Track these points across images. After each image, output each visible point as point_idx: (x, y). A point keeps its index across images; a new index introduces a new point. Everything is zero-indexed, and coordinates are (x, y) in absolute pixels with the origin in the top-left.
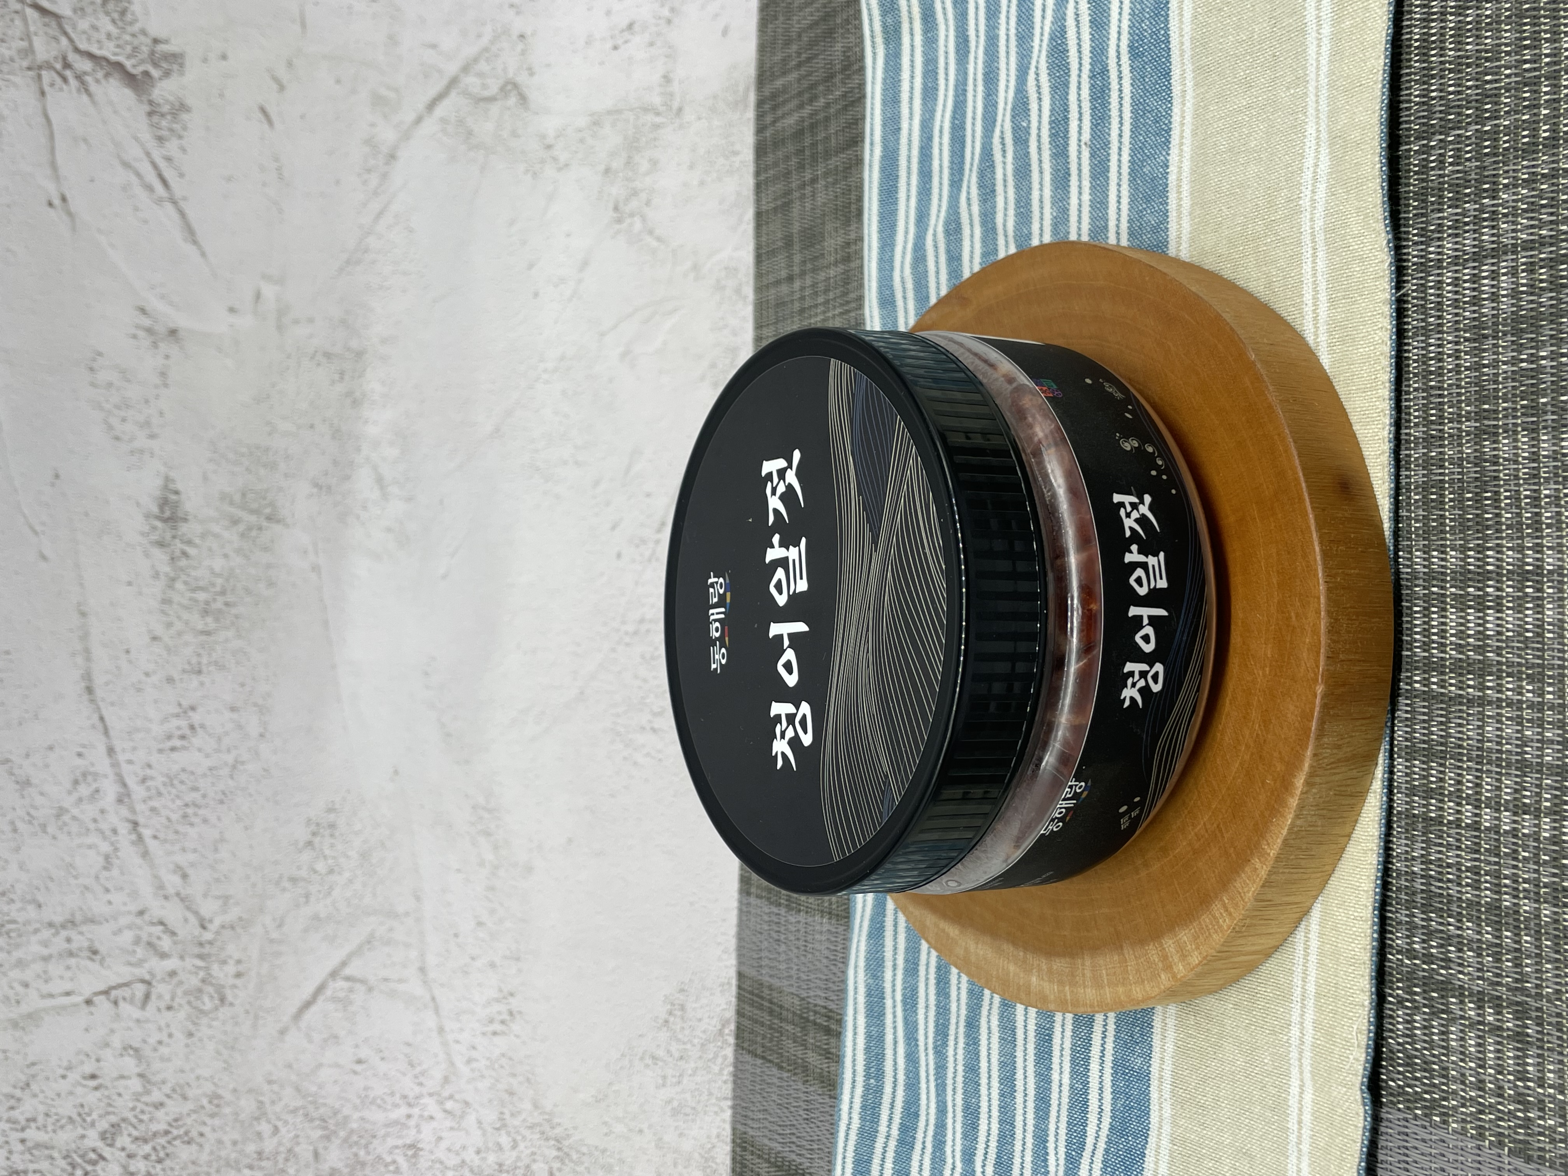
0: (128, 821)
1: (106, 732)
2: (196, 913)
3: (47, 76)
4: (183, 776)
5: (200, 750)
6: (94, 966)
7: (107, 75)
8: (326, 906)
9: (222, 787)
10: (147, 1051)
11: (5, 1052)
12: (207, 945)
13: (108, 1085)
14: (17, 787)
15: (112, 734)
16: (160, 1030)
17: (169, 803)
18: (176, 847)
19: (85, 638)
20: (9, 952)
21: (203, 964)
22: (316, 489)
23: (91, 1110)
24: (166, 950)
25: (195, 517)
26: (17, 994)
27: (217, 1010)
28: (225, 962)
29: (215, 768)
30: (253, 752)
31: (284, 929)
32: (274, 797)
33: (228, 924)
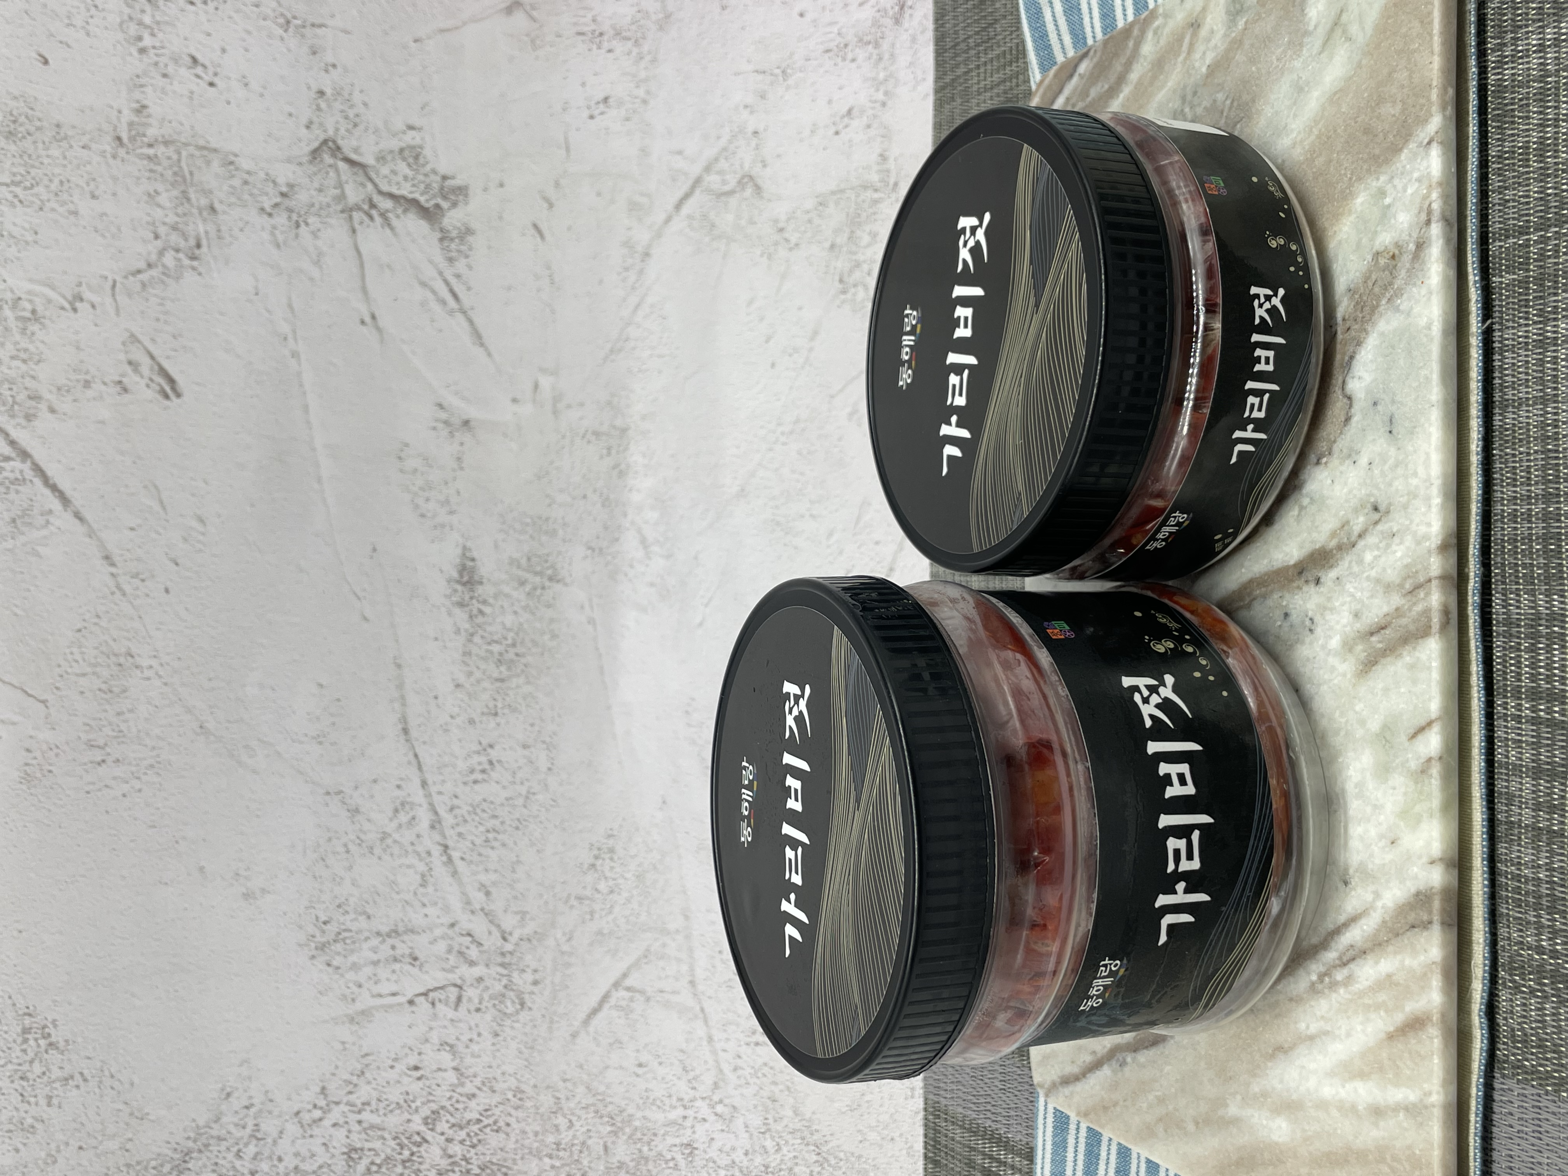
0: (439, 844)
1: (420, 768)
2: (498, 926)
3: (357, 216)
4: (485, 806)
5: (497, 783)
6: (415, 971)
7: (405, 211)
8: (608, 923)
9: (518, 816)
10: (460, 1048)
11: (343, 1043)
12: (508, 955)
13: (430, 1076)
14: (349, 814)
15: (425, 768)
16: (470, 1029)
17: (473, 830)
18: (481, 868)
19: (400, 686)
20: (345, 957)
21: (505, 972)
22: (590, 552)
23: (415, 1097)
24: (474, 958)
25: (489, 580)
26: (352, 993)
27: (517, 1012)
28: (523, 971)
29: (511, 798)
30: (542, 784)
31: (573, 942)
32: (561, 824)
33: (525, 937)
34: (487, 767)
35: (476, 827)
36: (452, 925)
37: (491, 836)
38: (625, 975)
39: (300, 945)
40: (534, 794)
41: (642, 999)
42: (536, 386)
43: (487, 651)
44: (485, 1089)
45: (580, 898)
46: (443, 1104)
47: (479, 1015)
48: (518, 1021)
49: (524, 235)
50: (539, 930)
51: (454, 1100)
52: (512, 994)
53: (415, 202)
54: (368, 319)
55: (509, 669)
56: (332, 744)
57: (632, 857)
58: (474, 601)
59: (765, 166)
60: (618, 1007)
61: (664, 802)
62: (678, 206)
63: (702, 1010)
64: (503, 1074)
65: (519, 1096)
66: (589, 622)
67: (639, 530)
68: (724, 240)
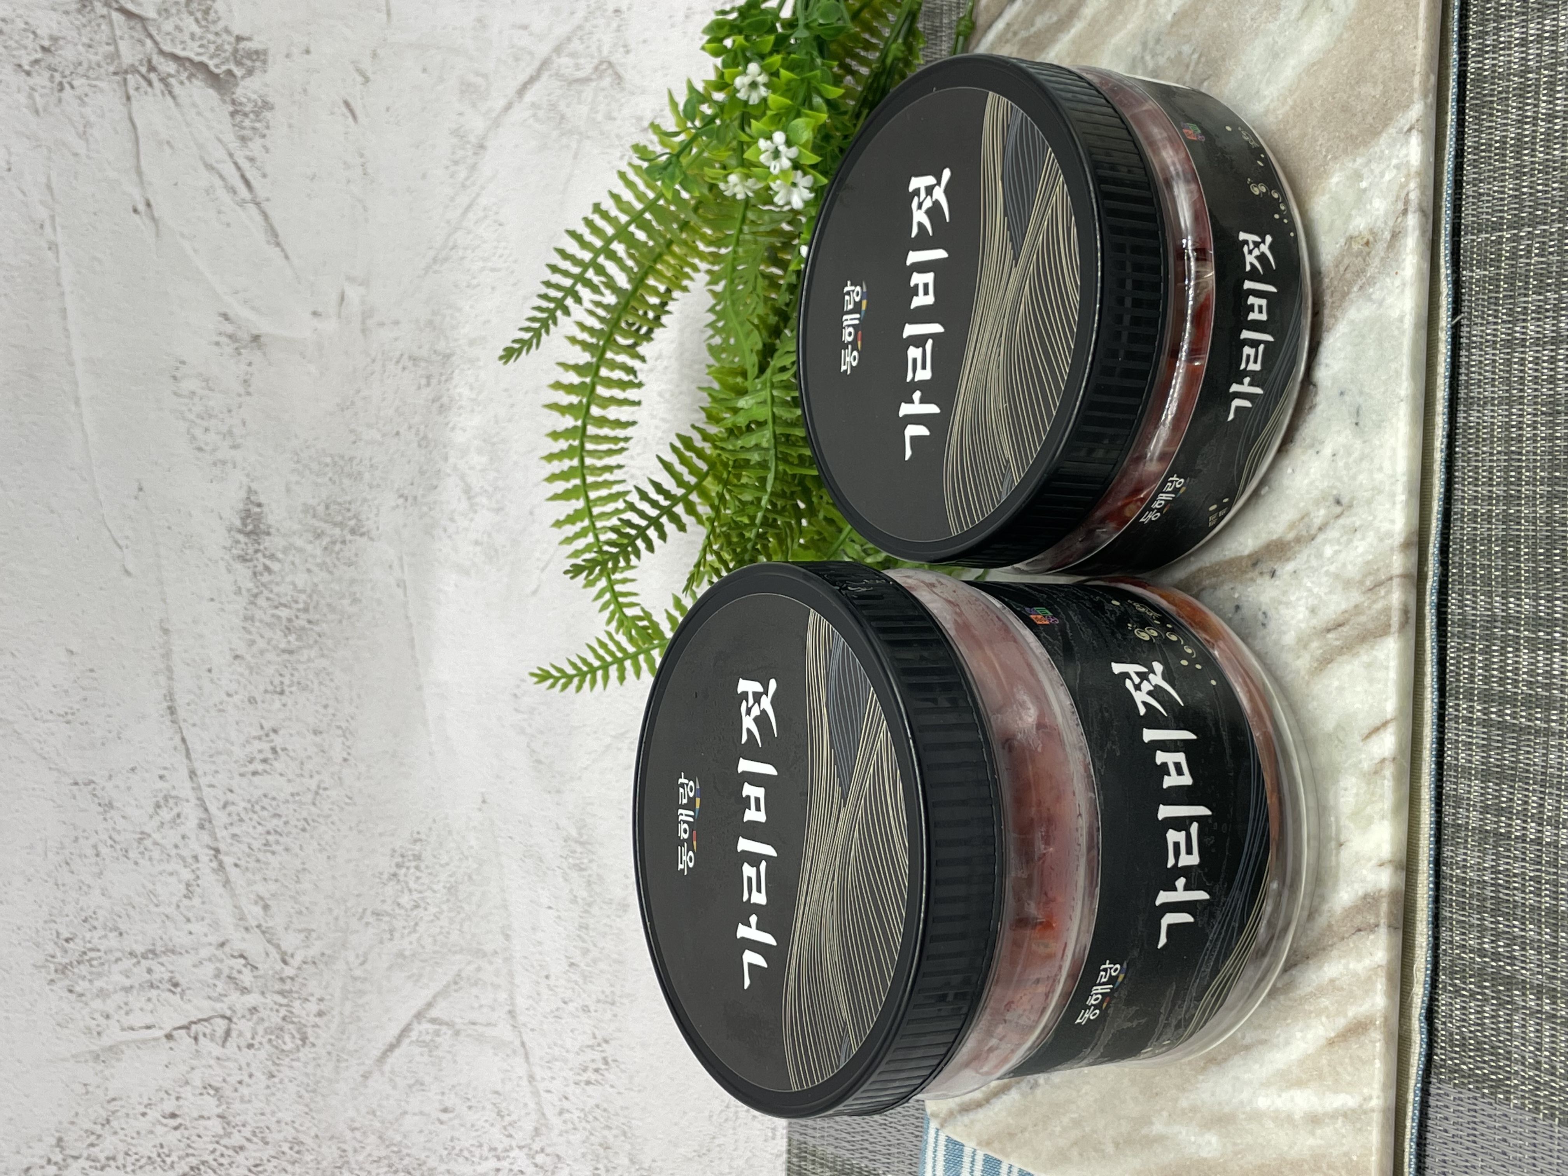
0: (209, 847)
1: (188, 754)
2: (278, 947)
3: (132, 79)
4: (265, 802)
5: (281, 775)
6: (174, 999)
7: (191, 77)
8: (411, 943)
9: (305, 814)
10: (228, 1091)
11: (85, 1085)
12: (289, 981)
13: (188, 1125)
14: (101, 809)
15: (193, 756)
16: (240, 1069)
17: (251, 830)
18: (258, 877)
19: (167, 656)
20: (90, 981)
21: (284, 1001)
22: (401, 501)
23: (171, 1151)
24: (247, 984)
25: (278, 530)
26: (98, 1025)
27: (298, 1050)
28: (307, 1000)
29: (298, 794)
30: (336, 777)
31: (368, 966)
32: (358, 825)
33: (309, 960)
34: (270, 756)
35: (254, 827)
36: (222, 945)
37: (271, 838)
38: (430, 1005)
39: (35, 966)
40: (325, 789)
41: (450, 1032)
42: (342, 298)
43: (273, 616)
44: (255, 1139)
45: (377, 914)
46: (203, 1159)
47: (253, 1051)
48: (298, 1060)
49: (332, 113)
50: (327, 952)
51: (218, 1153)
52: (291, 1027)
53: (203, 66)
54: (141, 207)
55: (299, 638)
56: (82, 724)
57: (441, 866)
58: (259, 555)
59: (628, 52)
60: (419, 1043)
61: (484, 802)
62: (522, 90)
63: (523, 1044)
64: (278, 1122)
65: (296, 1148)
66: (398, 586)
67: (463, 477)
68: (576, 137)
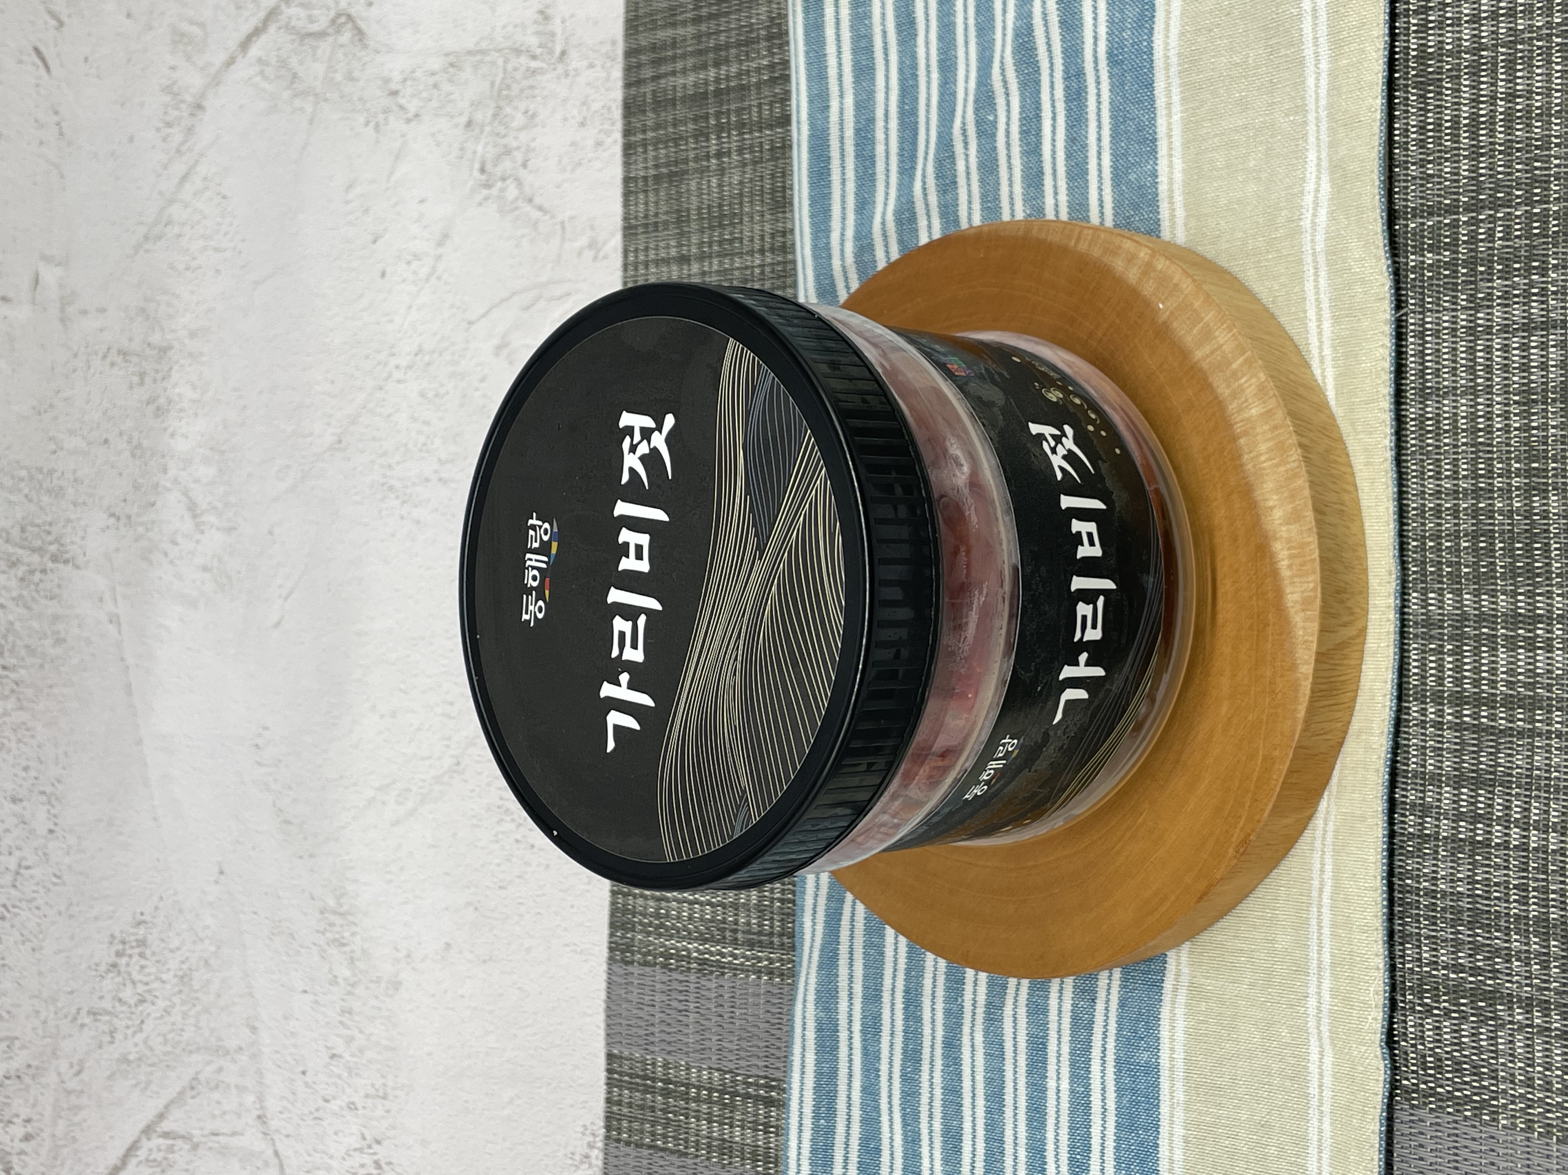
8: (136, 1045)
22: (112, 520)
28: (10, 1122)
30: (40, 853)
31: (84, 1076)
32: (68, 909)
33: (13, 1074)
38: (161, 1116)
40: (28, 868)
42: (36, 281)
45: (93, 1013)
49: (20, 62)
50: (35, 1063)
57: (172, 951)
59: (370, 5)
60: (150, 1162)
61: (221, 873)
62: (245, 44)
63: (276, 1154)
66: (110, 621)
67: (186, 493)
68: (311, 98)
